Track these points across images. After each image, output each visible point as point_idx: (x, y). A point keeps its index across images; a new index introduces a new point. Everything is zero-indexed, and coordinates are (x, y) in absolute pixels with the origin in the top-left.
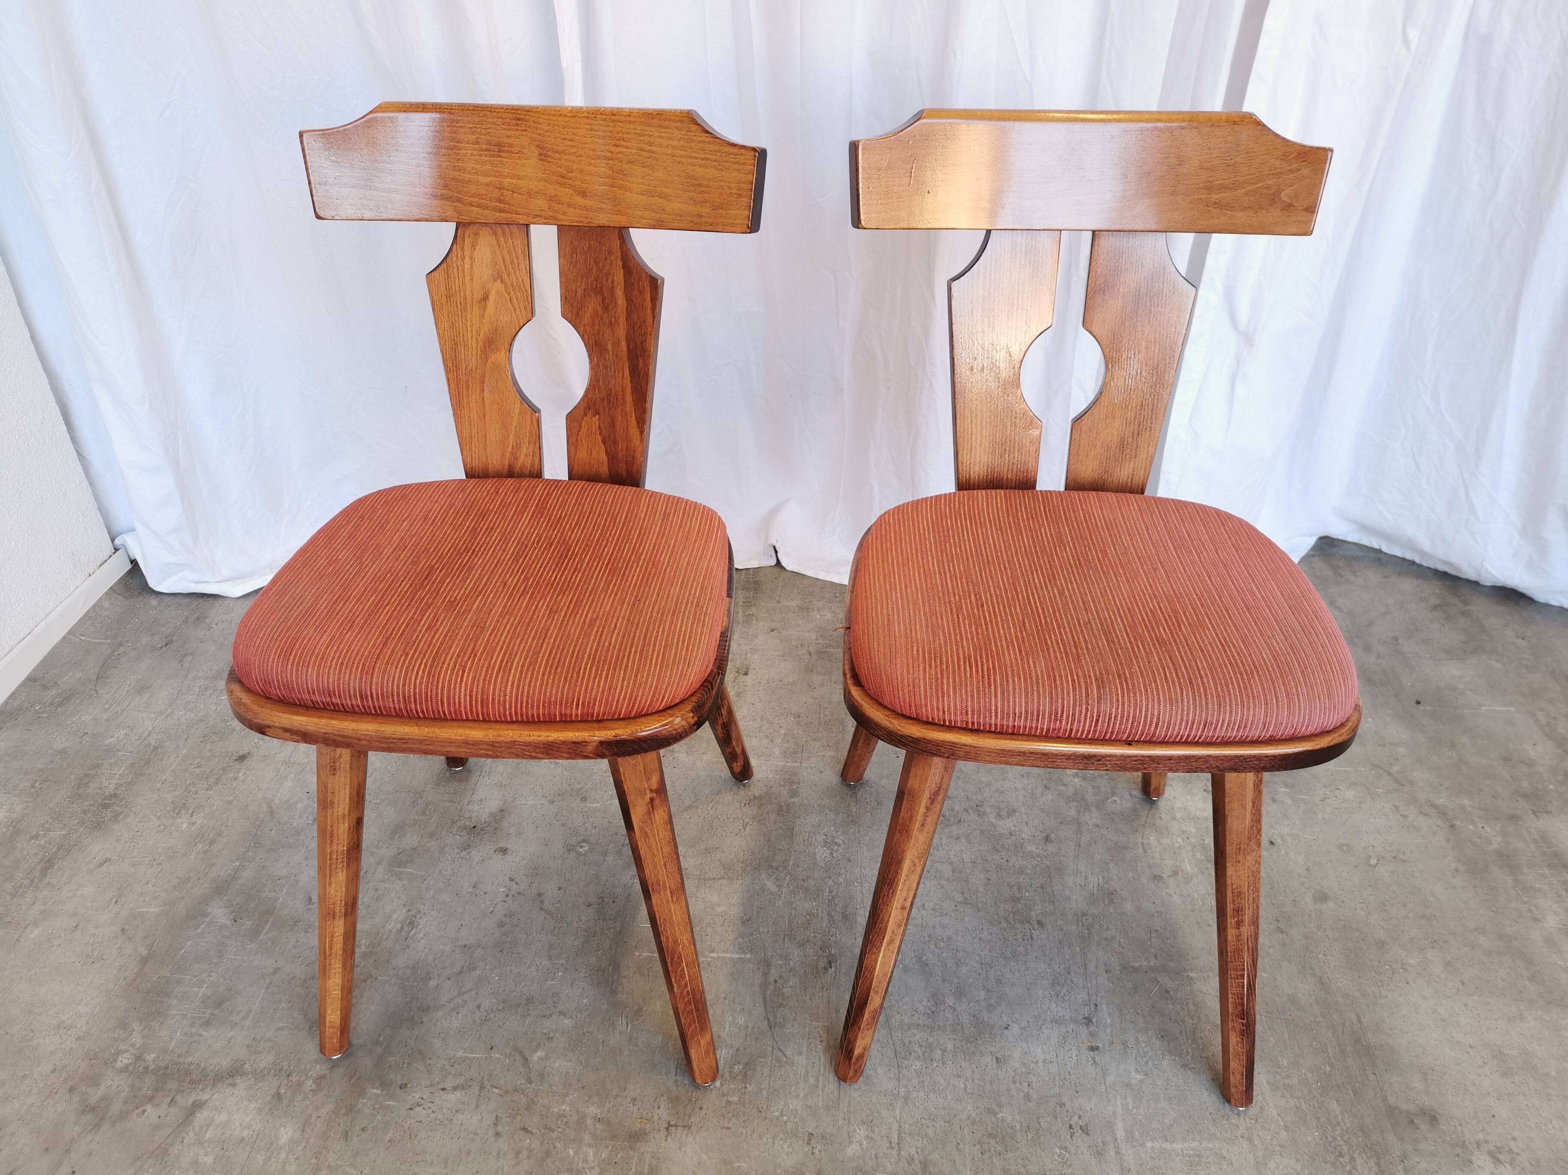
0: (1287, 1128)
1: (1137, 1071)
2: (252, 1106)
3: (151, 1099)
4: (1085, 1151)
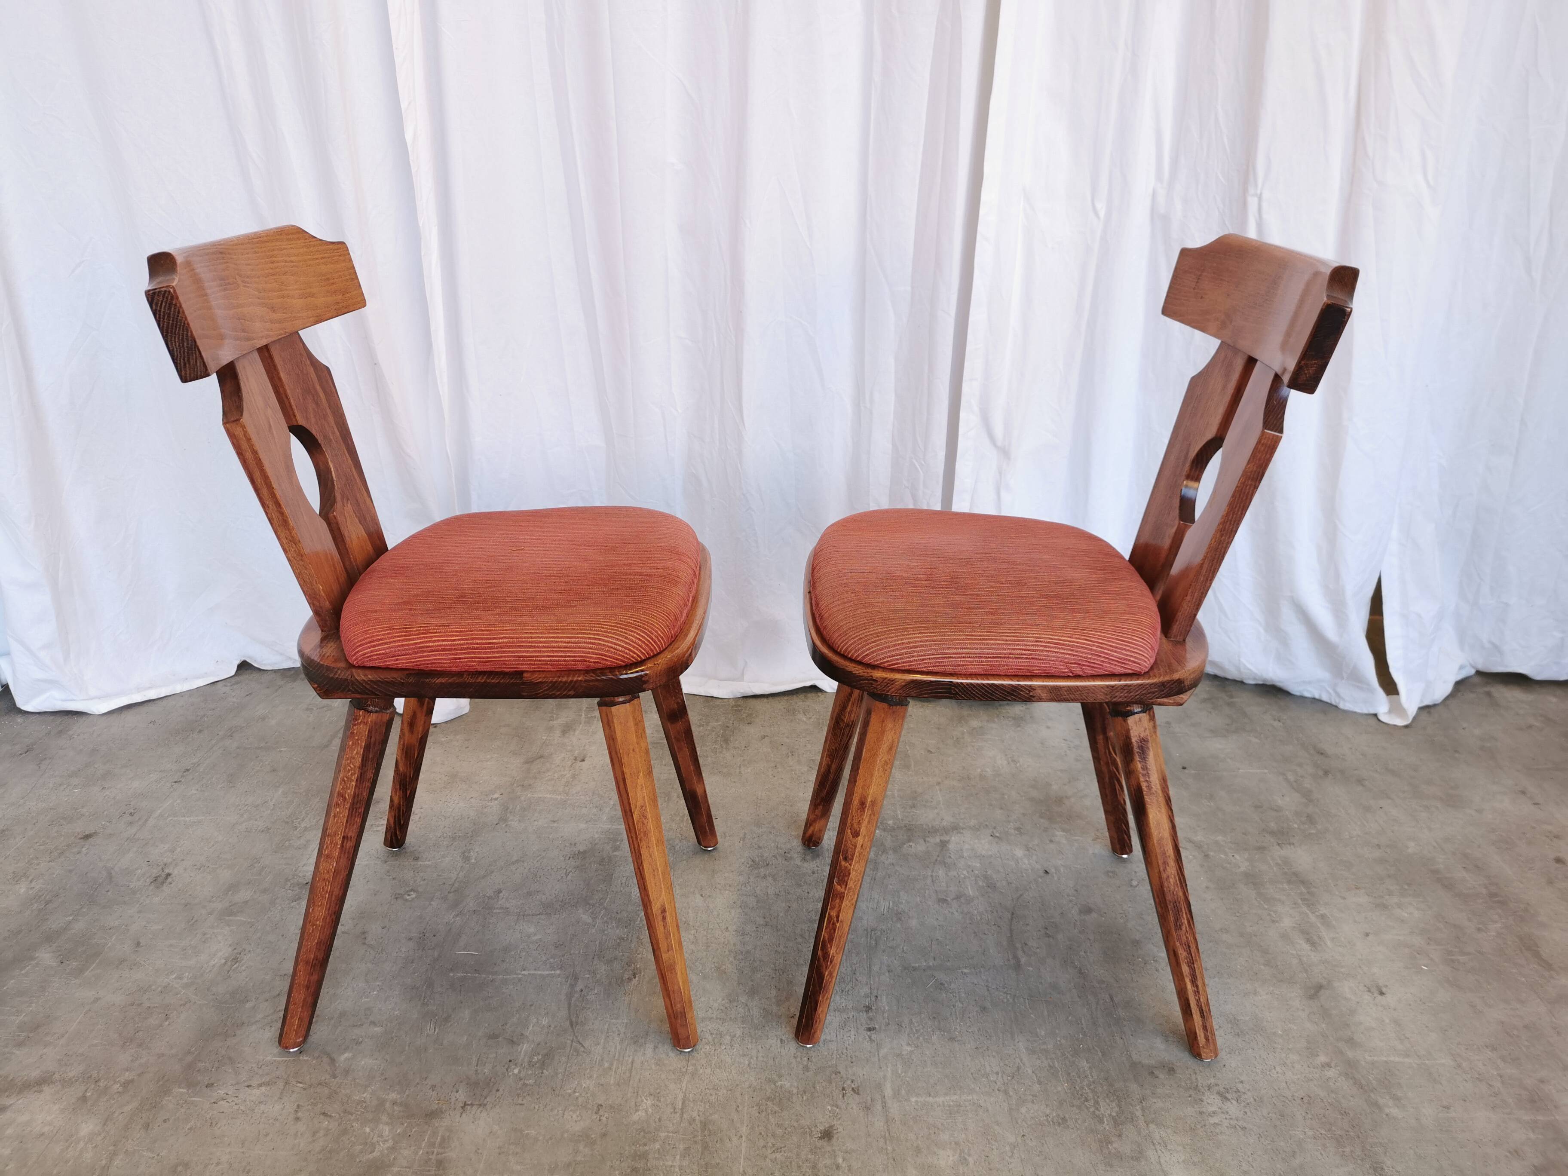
1: (908, 1044)
2: (56, 1107)
4: (855, 1107)
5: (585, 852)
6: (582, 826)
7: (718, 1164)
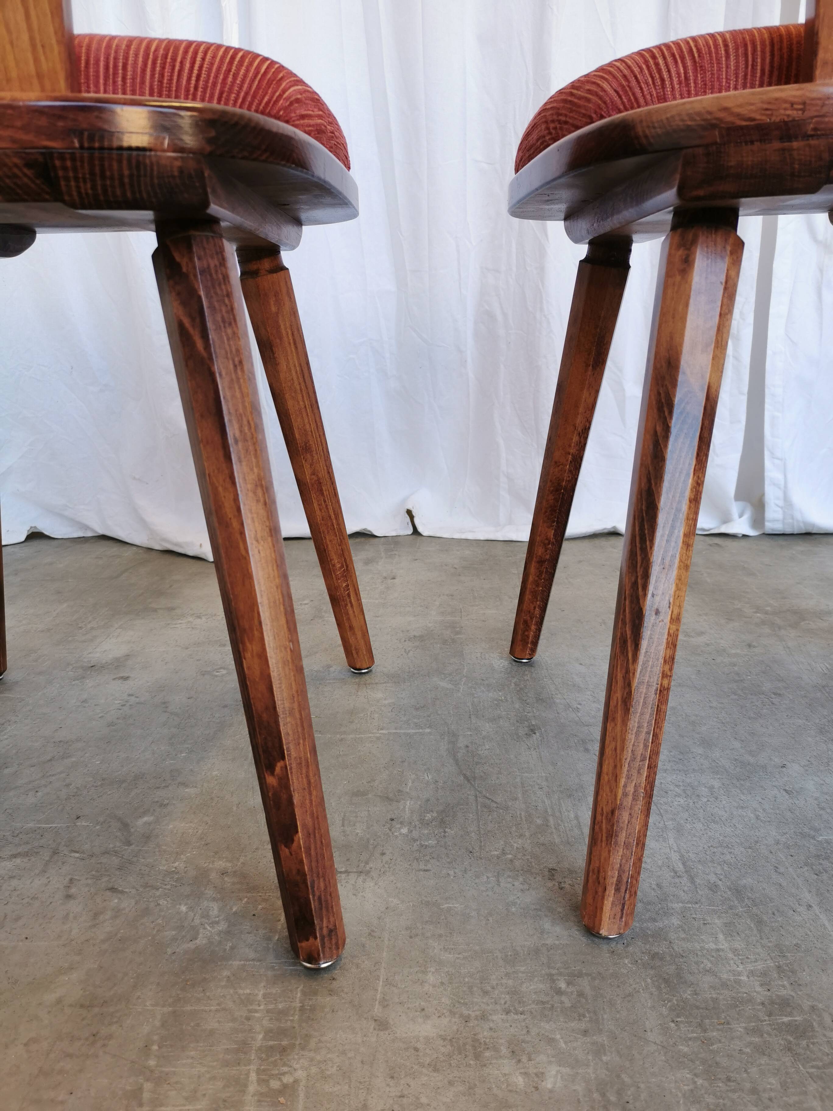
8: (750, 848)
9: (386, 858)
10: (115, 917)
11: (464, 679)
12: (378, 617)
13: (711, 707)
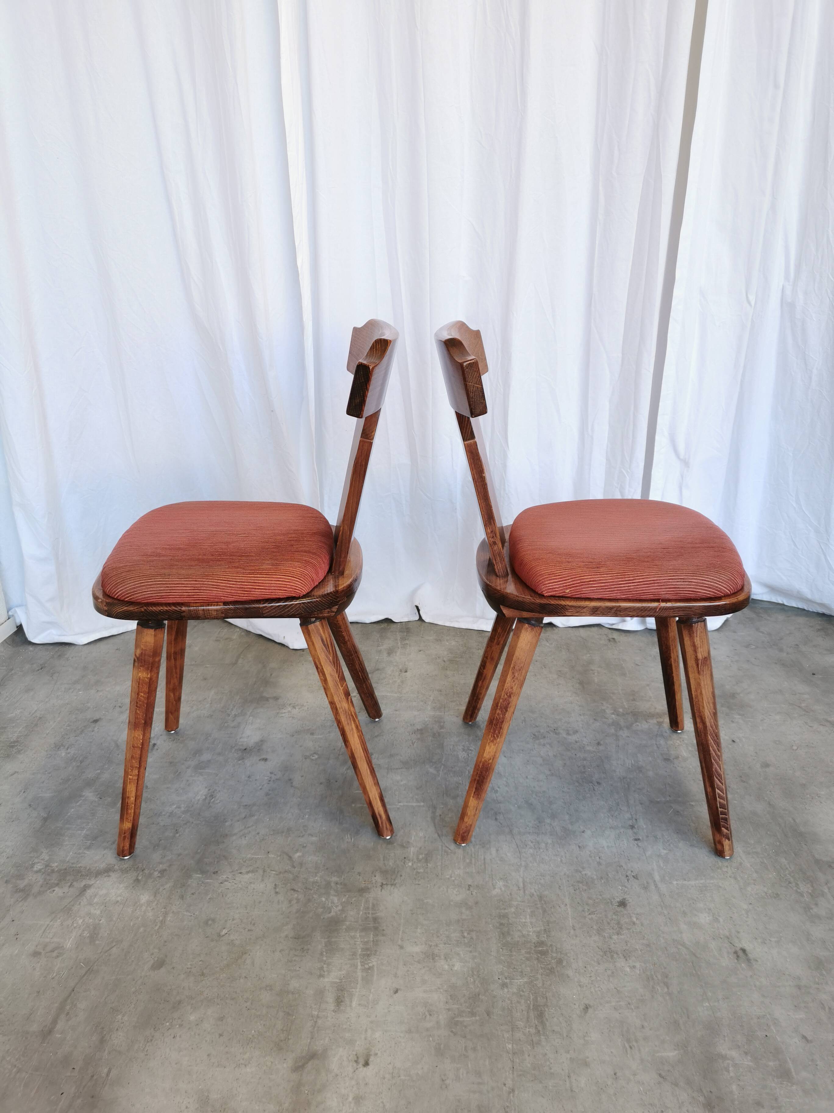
0: (756, 872)
1: (664, 849)
2: (122, 886)
3: (57, 885)
4: (637, 887)
5: (421, 730)
6: (416, 713)
7: (555, 921)
8: (553, 876)
9: (402, 878)
10: (297, 902)
11: (442, 767)
12: (397, 710)
13: (563, 791)
